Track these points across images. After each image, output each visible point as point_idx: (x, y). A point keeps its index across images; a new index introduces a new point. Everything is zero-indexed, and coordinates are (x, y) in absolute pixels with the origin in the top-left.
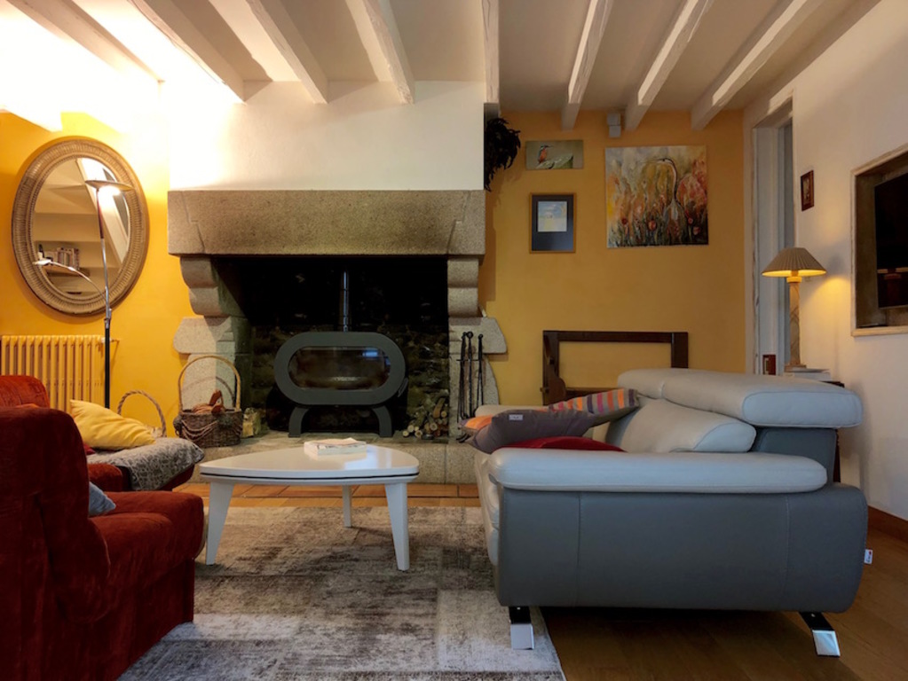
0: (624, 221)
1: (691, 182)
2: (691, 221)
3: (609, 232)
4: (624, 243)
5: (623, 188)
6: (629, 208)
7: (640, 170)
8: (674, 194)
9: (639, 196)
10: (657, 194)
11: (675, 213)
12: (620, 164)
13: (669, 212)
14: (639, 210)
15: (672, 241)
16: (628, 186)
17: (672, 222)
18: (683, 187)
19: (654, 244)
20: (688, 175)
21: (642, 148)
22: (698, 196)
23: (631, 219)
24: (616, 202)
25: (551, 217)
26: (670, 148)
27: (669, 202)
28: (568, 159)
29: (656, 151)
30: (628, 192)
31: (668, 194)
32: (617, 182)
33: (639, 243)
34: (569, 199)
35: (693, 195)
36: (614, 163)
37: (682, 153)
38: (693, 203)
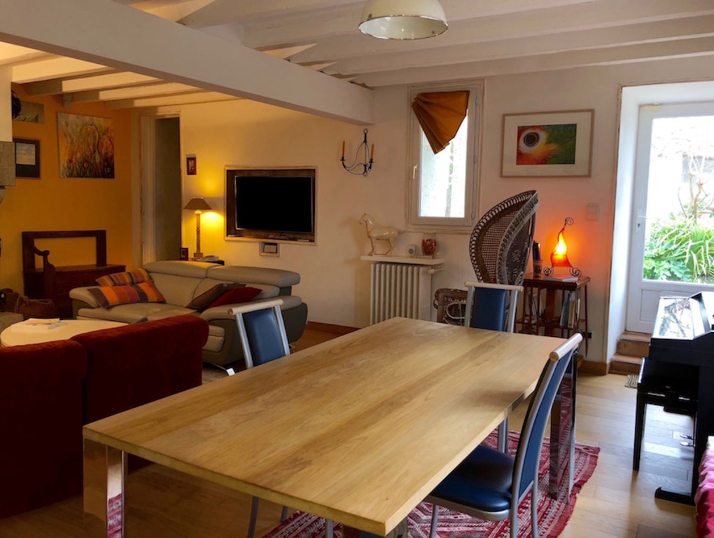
0: (71, 161)
1: (106, 141)
2: (106, 164)
3: (61, 166)
4: (70, 175)
5: (69, 141)
6: (73, 153)
7: (78, 130)
8: (97, 146)
9: (78, 146)
10: (88, 146)
11: (98, 159)
12: (67, 125)
13: (95, 157)
14: (79, 155)
15: (96, 176)
16: (72, 139)
17: (96, 163)
18: (102, 144)
19: (86, 177)
20: (105, 136)
21: (80, 116)
22: (110, 149)
23: (74, 160)
24: (66, 148)
25: (25, 154)
26: (95, 118)
27: (95, 152)
28: (35, 116)
29: (87, 119)
30: (72, 143)
31: (94, 146)
32: (66, 136)
33: (79, 176)
34: (37, 143)
35: (107, 149)
36: (63, 123)
37: (101, 122)
38: (107, 153)
